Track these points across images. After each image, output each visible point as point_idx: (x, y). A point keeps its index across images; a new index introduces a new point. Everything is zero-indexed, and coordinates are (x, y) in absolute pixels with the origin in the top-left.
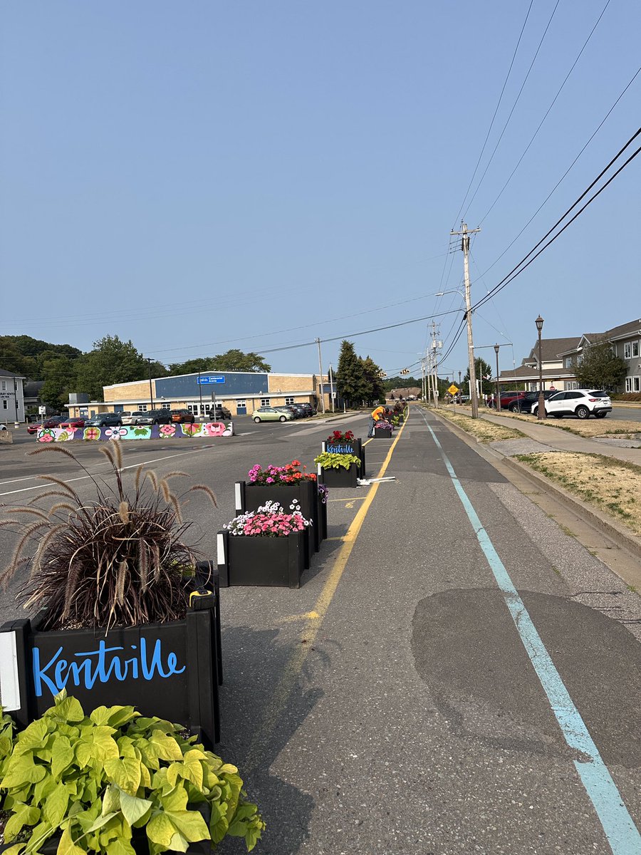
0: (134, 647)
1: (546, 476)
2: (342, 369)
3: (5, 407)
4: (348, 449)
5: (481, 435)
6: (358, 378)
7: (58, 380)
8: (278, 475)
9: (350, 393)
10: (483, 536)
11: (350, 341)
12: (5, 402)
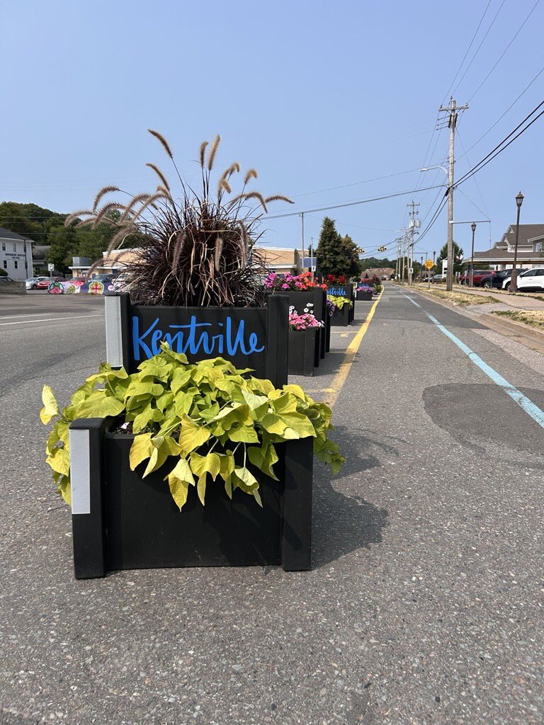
0: (221, 325)
1: (527, 324)
2: (322, 244)
3: (16, 267)
4: (341, 292)
5: (457, 300)
6: (337, 254)
7: (62, 245)
8: (293, 282)
9: (328, 268)
10: (474, 357)
11: (331, 218)
12: (16, 262)
